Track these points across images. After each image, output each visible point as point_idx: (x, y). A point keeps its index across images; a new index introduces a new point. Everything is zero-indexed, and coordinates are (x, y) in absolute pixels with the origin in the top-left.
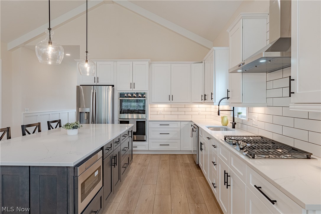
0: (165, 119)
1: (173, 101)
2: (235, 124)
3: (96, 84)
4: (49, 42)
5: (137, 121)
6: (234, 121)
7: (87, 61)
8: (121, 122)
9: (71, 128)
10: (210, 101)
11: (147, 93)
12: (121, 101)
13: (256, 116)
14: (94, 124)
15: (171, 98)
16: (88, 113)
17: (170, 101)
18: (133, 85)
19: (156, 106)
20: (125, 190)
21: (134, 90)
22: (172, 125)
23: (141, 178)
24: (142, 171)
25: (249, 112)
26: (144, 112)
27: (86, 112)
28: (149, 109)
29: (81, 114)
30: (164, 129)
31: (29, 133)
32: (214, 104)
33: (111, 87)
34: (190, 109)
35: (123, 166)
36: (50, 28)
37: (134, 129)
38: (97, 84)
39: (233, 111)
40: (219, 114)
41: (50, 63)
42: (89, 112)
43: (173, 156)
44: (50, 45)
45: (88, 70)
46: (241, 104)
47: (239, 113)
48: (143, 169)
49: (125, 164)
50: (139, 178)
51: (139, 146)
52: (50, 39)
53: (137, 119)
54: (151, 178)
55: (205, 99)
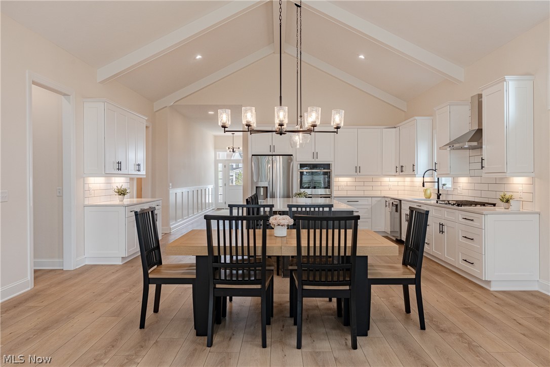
1: (360, 174)
2: (440, 194)
3: (271, 154)
5: (320, 197)
6: (438, 192)
10: (411, 172)
11: (331, 164)
12: (301, 174)
13: (461, 185)
15: (358, 170)
16: (265, 188)
17: (356, 174)
18: (315, 155)
19: (337, 179)
21: (316, 160)
22: (362, 202)
25: (454, 182)
26: (329, 186)
27: (263, 187)
29: (258, 189)
32: (417, 176)
34: (379, 184)
38: (273, 154)
39: (438, 182)
40: (423, 186)
42: (267, 187)
46: (447, 175)
47: (444, 185)
53: (320, 195)
55: (402, 171)
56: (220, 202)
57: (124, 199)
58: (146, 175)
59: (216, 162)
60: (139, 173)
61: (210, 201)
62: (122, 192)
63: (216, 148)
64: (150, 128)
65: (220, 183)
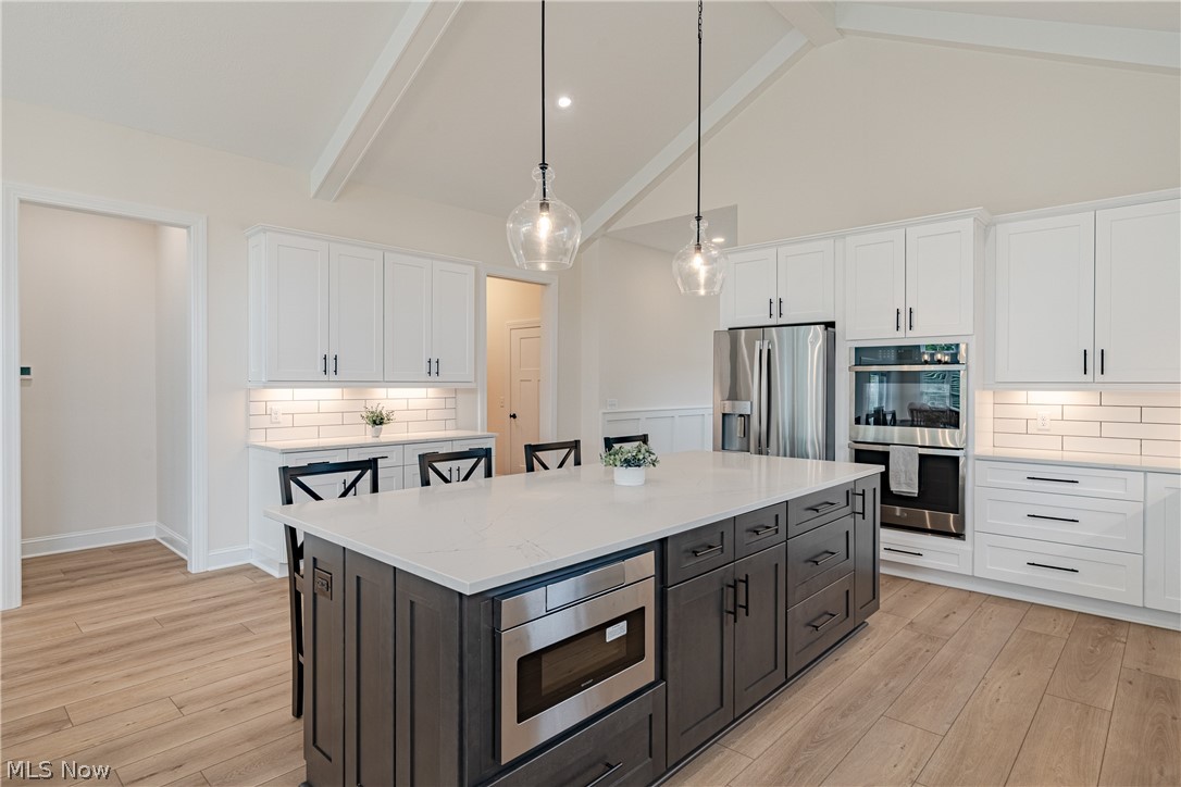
0: (1068, 456)
1: (1107, 377)
3: (774, 323)
4: (542, 205)
5: (920, 455)
7: (698, 247)
8: (861, 456)
9: (618, 463)
11: (967, 344)
12: (861, 380)
14: (764, 457)
15: (1094, 361)
16: (746, 418)
17: (1087, 378)
18: (905, 318)
19: (1020, 396)
20: (801, 715)
21: (910, 334)
22: (1089, 485)
23: (891, 685)
24: (910, 659)
26: (951, 419)
27: (741, 415)
28: (980, 407)
29: (726, 418)
30: (1053, 500)
31: (546, 468)
33: (820, 328)
35: (815, 620)
36: (544, 163)
37: (909, 485)
38: (779, 323)
41: (543, 267)
42: (749, 416)
43: (1095, 627)
44: (544, 214)
45: (702, 277)
48: (920, 649)
49: (826, 613)
50: (882, 684)
51: (932, 554)
52: (544, 196)
53: (921, 447)
54: (936, 697)
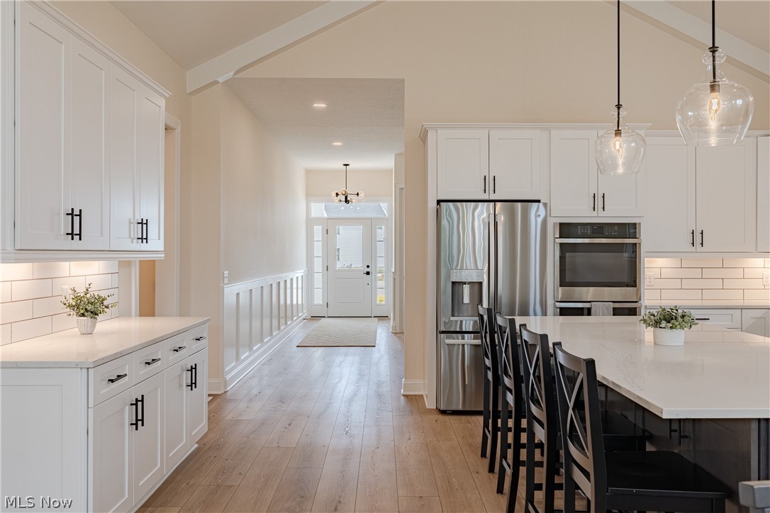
4: (712, 86)
8: (564, 312)
11: (640, 224)
12: (564, 249)
15: (697, 238)
16: (476, 286)
17: (694, 249)
18: (598, 201)
34: (739, 273)
38: (491, 198)
42: (480, 283)
52: (714, 78)
53: (613, 302)
56: (315, 302)
57: (94, 326)
58: (165, 251)
59: (310, 222)
60: (144, 246)
61: (300, 302)
62: (90, 307)
63: (310, 195)
64: (178, 131)
65: (318, 265)
